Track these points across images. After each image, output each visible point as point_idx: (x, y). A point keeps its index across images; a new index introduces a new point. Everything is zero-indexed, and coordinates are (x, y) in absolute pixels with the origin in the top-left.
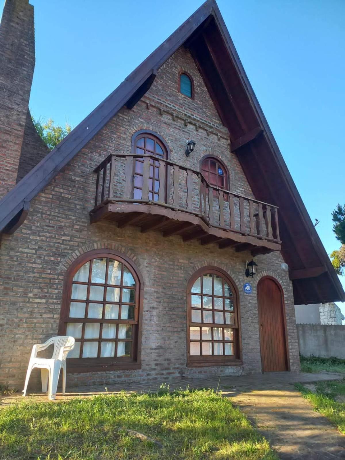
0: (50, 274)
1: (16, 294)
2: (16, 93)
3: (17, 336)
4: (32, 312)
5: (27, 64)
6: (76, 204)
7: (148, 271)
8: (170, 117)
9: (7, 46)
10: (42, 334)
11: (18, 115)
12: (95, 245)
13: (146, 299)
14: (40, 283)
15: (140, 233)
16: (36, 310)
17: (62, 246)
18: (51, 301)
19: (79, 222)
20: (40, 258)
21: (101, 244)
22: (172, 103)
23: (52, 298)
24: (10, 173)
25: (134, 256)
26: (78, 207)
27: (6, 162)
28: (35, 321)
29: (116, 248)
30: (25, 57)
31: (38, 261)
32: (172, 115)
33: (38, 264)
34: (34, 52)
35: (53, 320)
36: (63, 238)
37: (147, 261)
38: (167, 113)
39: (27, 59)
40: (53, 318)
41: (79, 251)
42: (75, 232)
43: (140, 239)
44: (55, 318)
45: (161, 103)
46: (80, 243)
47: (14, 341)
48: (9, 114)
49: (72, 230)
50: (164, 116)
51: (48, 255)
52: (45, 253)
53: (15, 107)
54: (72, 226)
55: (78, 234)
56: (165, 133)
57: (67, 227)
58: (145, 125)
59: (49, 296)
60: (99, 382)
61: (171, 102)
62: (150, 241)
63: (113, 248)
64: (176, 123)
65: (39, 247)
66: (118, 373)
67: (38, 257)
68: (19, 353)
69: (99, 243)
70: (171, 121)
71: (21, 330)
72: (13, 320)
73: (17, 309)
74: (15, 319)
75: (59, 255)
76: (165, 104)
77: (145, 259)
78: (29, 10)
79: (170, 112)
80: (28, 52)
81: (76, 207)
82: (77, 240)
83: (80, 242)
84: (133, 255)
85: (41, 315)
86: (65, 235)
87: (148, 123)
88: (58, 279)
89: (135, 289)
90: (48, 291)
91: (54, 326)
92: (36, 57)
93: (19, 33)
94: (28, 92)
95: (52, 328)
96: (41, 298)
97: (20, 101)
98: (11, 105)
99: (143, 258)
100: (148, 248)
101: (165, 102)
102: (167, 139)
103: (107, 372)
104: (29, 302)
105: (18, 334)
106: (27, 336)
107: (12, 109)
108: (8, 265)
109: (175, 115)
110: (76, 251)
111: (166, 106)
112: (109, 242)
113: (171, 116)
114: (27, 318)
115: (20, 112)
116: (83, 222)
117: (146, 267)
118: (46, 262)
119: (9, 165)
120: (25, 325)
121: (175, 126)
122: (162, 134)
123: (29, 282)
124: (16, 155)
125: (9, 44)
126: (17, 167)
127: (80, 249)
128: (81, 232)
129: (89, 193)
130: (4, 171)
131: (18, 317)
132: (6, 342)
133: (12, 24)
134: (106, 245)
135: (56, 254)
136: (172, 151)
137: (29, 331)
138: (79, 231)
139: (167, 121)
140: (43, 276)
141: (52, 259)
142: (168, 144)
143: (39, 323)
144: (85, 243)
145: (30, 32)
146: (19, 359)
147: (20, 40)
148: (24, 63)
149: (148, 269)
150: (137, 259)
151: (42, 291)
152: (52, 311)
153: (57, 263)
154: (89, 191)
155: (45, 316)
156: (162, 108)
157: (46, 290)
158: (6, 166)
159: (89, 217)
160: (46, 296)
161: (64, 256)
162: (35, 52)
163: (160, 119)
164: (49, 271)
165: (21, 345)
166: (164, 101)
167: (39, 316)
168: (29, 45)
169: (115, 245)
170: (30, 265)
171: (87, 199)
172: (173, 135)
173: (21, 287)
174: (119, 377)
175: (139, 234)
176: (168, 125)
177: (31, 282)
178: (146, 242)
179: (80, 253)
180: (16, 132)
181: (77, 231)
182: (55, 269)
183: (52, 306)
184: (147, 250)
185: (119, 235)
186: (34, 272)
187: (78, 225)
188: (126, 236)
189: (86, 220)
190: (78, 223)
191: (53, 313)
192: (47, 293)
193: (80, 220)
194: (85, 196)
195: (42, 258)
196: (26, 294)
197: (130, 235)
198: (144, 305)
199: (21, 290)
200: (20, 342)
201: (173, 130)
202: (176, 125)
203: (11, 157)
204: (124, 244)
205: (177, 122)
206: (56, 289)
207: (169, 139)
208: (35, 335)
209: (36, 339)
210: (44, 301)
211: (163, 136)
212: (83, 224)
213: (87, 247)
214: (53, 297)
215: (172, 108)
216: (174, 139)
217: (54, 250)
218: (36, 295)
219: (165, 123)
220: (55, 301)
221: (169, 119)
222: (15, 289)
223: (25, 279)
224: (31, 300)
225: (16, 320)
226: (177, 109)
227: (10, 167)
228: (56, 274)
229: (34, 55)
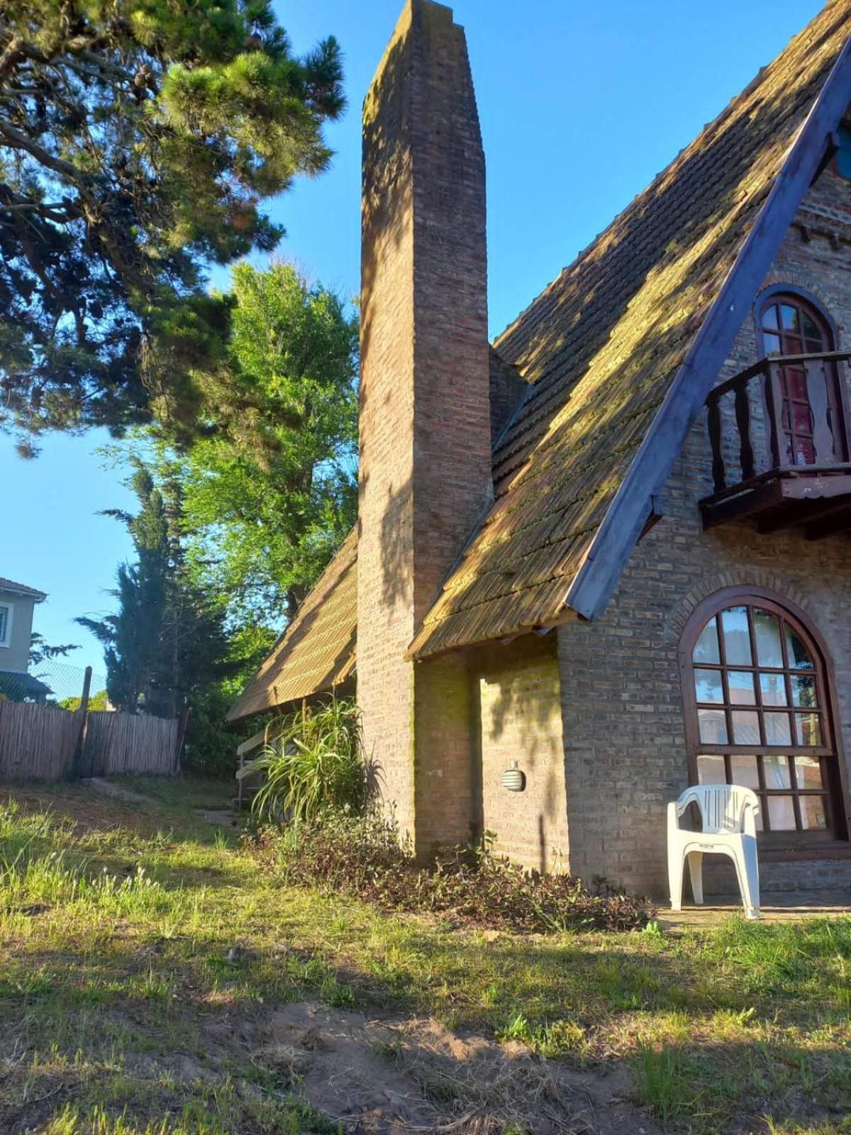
0: (650, 648)
1: (600, 696)
2: (462, 245)
3: (619, 784)
4: (634, 733)
5: (471, 171)
6: (670, 488)
7: (837, 631)
8: (824, 243)
9: (431, 137)
10: (661, 779)
11: (472, 294)
12: (722, 579)
13: (842, 697)
14: (637, 670)
15: (807, 542)
16: (641, 727)
17: (662, 585)
18: (662, 708)
19: (683, 526)
20: (626, 614)
21: (732, 575)
22: (829, 205)
23: (664, 702)
24: (478, 430)
25: (802, 598)
26: (675, 493)
27: (468, 407)
28: (644, 752)
29: (764, 583)
30: (466, 154)
31: (625, 621)
32: (830, 236)
33: (625, 627)
34: (478, 140)
35: (675, 749)
36: (660, 567)
37: (829, 609)
38: (819, 233)
39: (469, 159)
40: (673, 745)
41: (694, 595)
42: (678, 552)
43: (807, 555)
44: (678, 746)
45: (806, 212)
46: (692, 577)
47: (617, 796)
48: (456, 295)
49: (672, 548)
50: (812, 243)
51: (639, 607)
52: (632, 603)
53: (466, 277)
54: (670, 540)
55: (685, 556)
56: (821, 285)
57: (662, 541)
58: (776, 273)
59: (658, 697)
60: (786, 885)
61: (825, 204)
62: (829, 558)
63: (758, 583)
64: (839, 256)
65: (620, 592)
66: (819, 865)
67: (621, 613)
68: (629, 821)
69: (728, 574)
70: (829, 253)
71: (624, 774)
72: (605, 751)
73: (607, 728)
74: (609, 749)
75: (659, 606)
76: (814, 211)
77: (826, 604)
78: (457, 40)
79: (826, 231)
80: (470, 142)
81: (671, 494)
82: (685, 569)
83: (693, 574)
84: (799, 595)
85: (652, 740)
86: (661, 560)
87: (781, 268)
88: (667, 659)
89: (815, 676)
90: (654, 686)
91: (680, 761)
92: (484, 149)
93: (446, 101)
94: (481, 237)
95: (677, 768)
96: (645, 703)
97: (471, 260)
98: (458, 274)
99: (821, 602)
100: (828, 576)
101: (814, 208)
102: (826, 300)
103: (797, 863)
104: (625, 712)
105: (619, 780)
106: (635, 784)
107: (460, 282)
108: (576, 634)
109: (837, 235)
110: (689, 596)
111: (818, 217)
112: (748, 567)
113: (827, 241)
114: (628, 747)
115: (474, 287)
116: (690, 528)
117: (831, 621)
118: (640, 624)
119: (474, 413)
120: (628, 762)
121: (838, 263)
122: (815, 288)
123: (617, 669)
124: (482, 388)
125: (432, 133)
126: (488, 415)
127: (695, 589)
128: (689, 551)
129: (691, 457)
130: (467, 427)
131: (612, 745)
132: (602, 798)
133: (431, 82)
134: (743, 575)
135: (653, 604)
136: (842, 328)
137: (637, 773)
138: (687, 548)
139: (820, 253)
140: (639, 653)
141: (649, 614)
142: (830, 312)
143: (651, 757)
144: (702, 575)
145: (466, 95)
146: (632, 833)
147: (450, 118)
148: (465, 169)
149: (835, 626)
150: (809, 603)
151: (643, 686)
152: (669, 730)
153: (660, 625)
154: (690, 453)
155: (658, 741)
156: (809, 225)
157: (649, 685)
158: (470, 416)
159: (698, 515)
160: (652, 698)
161: (667, 607)
162: (481, 139)
163: (806, 252)
164: (648, 643)
165: (629, 804)
166: (810, 206)
167: (650, 743)
168: (468, 124)
169: (760, 575)
170: (612, 632)
171: (689, 474)
172: (837, 288)
173: (607, 679)
174: (821, 873)
175: (803, 544)
176: (825, 263)
177: (622, 669)
178: (822, 563)
179: (696, 598)
180: (475, 334)
181: (682, 550)
182: (659, 637)
183: (667, 720)
184: (826, 581)
185: (763, 549)
186: (621, 647)
187: (682, 535)
188: (778, 552)
189: (695, 522)
190: (682, 530)
191: (671, 735)
192: (653, 690)
193: (683, 522)
194: (685, 465)
195: (631, 616)
196: (616, 695)
197: (786, 548)
198: (840, 713)
199: (606, 686)
200: (627, 796)
201: (837, 273)
202: (841, 260)
203: (475, 393)
204: (777, 571)
205: (842, 253)
206: (669, 681)
207: (832, 300)
208: (649, 783)
209: (652, 791)
210: (650, 708)
211: (817, 292)
212: (691, 533)
213: (706, 582)
214: (664, 698)
215: (829, 219)
216: (842, 296)
217: (648, 594)
218: (635, 696)
219: (817, 261)
220: (671, 707)
221: (825, 249)
222: (597, 684)
223: (610, 663)
224: (628, 707)
225: (611, 751)
226: (842, 220)
227: (475, 417)
228: (661, 649)
229: (481, 146)
